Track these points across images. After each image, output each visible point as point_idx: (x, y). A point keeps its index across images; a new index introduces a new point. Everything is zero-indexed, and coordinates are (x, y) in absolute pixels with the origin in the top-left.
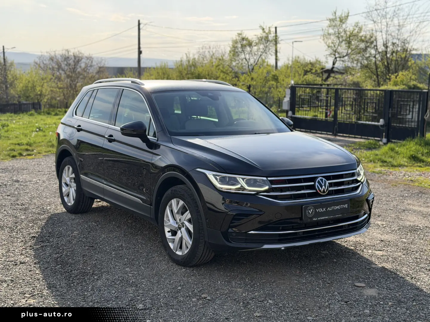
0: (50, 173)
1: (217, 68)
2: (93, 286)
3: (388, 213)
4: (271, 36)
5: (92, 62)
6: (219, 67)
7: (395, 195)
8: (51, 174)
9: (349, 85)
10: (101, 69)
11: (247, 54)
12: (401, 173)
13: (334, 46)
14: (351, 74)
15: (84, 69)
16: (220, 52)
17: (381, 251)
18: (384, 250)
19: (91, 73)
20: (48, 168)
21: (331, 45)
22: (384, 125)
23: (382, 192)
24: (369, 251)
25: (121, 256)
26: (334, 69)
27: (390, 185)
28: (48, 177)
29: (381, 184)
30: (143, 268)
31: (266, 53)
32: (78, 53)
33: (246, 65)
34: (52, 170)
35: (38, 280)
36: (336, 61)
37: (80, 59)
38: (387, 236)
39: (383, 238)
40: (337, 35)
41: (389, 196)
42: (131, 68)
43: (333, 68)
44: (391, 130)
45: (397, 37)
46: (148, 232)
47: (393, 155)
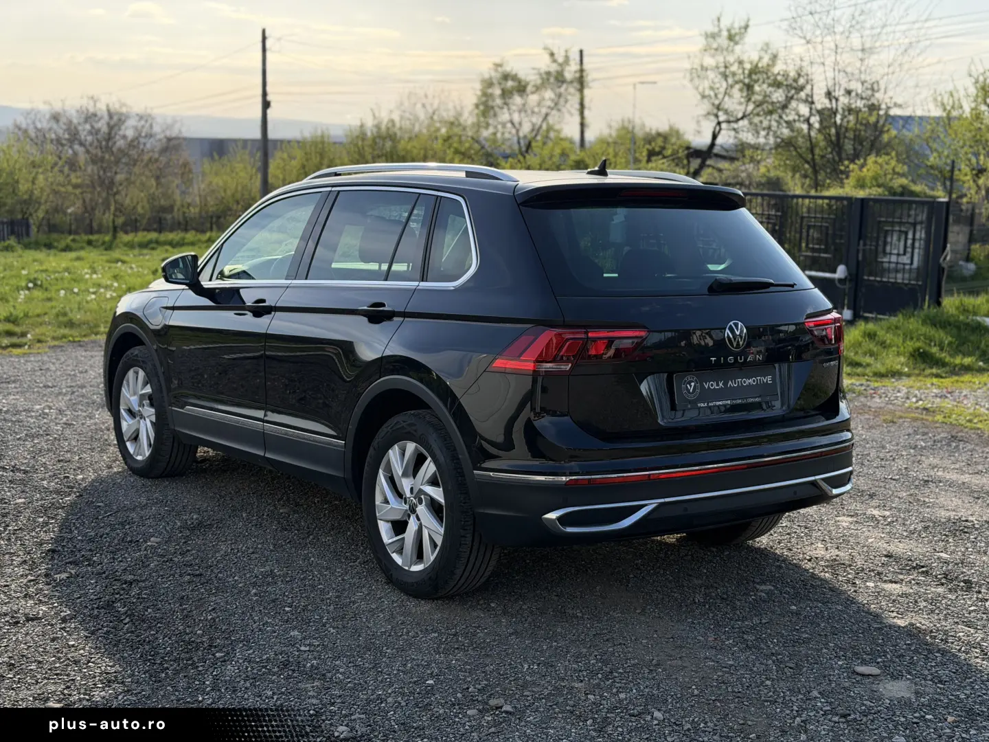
0: (75, 390)
1: (447, 144)
2: (216, 678)
3: (890, 489)
4: (570, 72)
5: (151, 126)
6: (450, 141)
7: (897, 444)
8: (76, 393)
9: (759, 185)
10: (172, 143)
11: (514, 111)
12: (899, 391)
13: (716, 95)
14: (752, 160)
15: (132, 141)
16: (451, 106)
17: (896, 582)
18: (902, 580)
19: (148, 152)
20: (67, 379)
21: (707, 92)
22: (846, 278)
23: (864, 437)
24: (868, 584)
25: (274, 601)
26: (716, 150)
27: (879, 421)
28: (70, 400)
29: (857, 417)
30: (332, 631)
31: (559, 110)
32: (117, 106)
33: (513, 136)
34: (78, 383)
35: (76, 662)
36: (720, 129)
37: (123, 118)
38: (901, 545)
39: (892, 548)
40: (722, 69)
41: (884, 447)
42: (245, 141)
43: (713, 145)
44: (863, 290)
45: (857, 77)
46: (331, 538)
47: (875, 349)
